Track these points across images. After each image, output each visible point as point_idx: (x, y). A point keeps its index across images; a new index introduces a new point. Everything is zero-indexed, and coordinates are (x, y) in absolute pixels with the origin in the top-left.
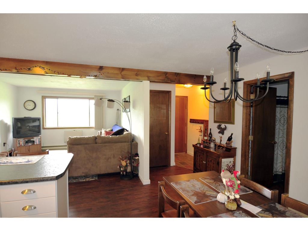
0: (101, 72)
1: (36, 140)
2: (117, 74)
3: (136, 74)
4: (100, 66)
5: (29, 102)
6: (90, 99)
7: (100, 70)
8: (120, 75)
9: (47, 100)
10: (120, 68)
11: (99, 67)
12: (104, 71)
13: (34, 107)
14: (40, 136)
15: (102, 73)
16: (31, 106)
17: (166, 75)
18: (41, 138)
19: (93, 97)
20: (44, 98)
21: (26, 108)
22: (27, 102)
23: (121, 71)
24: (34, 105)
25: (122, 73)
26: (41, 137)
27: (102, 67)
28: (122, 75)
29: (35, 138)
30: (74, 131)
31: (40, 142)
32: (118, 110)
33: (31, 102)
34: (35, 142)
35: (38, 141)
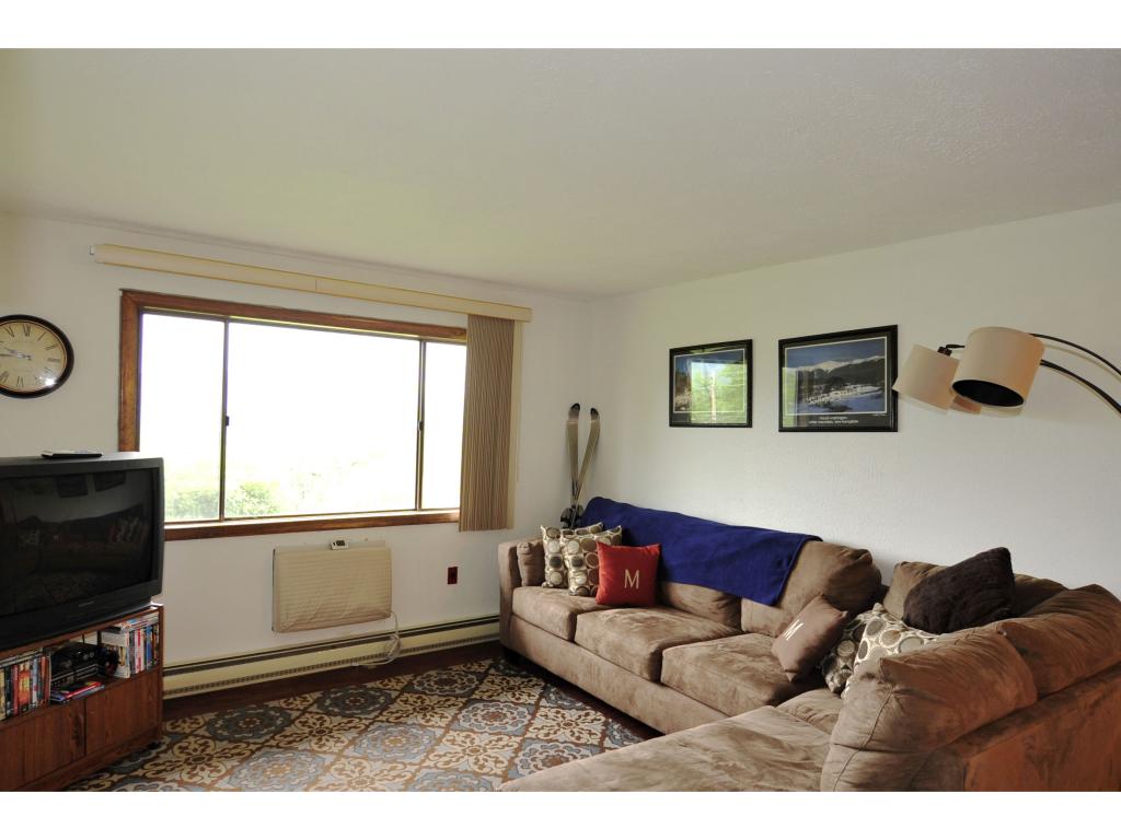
1: (131, 641)
5: (16, 327)
6: (427, 333)
14: (154, 603)
16: (36, 362)
18: (160, 622)
19: (463, 323)
20: (136, 304)
22: (2, 333)
24: (58, 353)
26: (161, 616)
29: (124, 625)
30: (341, 543)
31: (155, 650)
32: (576, 407)
33: (36, 331)
34: (124, 656)
35: (140, 651)
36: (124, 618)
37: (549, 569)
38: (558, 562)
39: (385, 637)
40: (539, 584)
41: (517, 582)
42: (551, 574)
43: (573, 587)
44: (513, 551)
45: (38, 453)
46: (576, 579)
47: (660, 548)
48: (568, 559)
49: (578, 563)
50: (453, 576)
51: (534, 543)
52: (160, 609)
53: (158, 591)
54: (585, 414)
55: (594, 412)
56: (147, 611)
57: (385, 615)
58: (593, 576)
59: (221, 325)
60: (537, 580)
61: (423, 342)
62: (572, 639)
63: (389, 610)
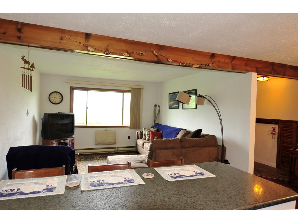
0: (212, 60)
1: (69, 141)
2: (228, 63)
3: (246, 64)
4: (212, 53)
5: (55, 93)
6: (124, 91)
7: (212, 58)
8: (231, 65)
9: (75, 92)
10: (231, 57)
11: (210, 55)
12: (215, 59)
13: (61, 100)
14: (73, 136)
15: (213, 62)
16: (58, 99)
17: (273, 66)
18: (74, 139)
19: (129, 89)
20: (72, 89)
21: (52, 101)
22: (53, 94)
23: (232, 59)
24: (61, 97)
25: (232, 62)
26: (74, 138)
27: (214, 54)
28: (232, 64)
29: (68, 139)
30: (107, 130)
31: (73, 144)
32: (156, 105)
33: (58, 94)
34: (68, 144)
35: (71, 143)
36: (68, 138)
37: (144, 136)
38: (145, 135)
39: (115, 148)
40: (141, 139)
41: (138, 138)
42: (144, 137)
43: (146, 139)
44: (138, 133)
45: (56, 113)
46: (147, 138)
47: (162, 132)
48: (146, 134)
49: (148, 135)
50: (129, 138)
51: (142, 131)
52: (74, 137)
53: (74, 134)
54: (157, 106)
55: (159, 106)
56: (72, 137)
57: (115, 144)
58: (149, 137)
59: (86, 91)
60: (141, 138)
61: (123, 93)
62: (143, 148)
63: (116, 143)
